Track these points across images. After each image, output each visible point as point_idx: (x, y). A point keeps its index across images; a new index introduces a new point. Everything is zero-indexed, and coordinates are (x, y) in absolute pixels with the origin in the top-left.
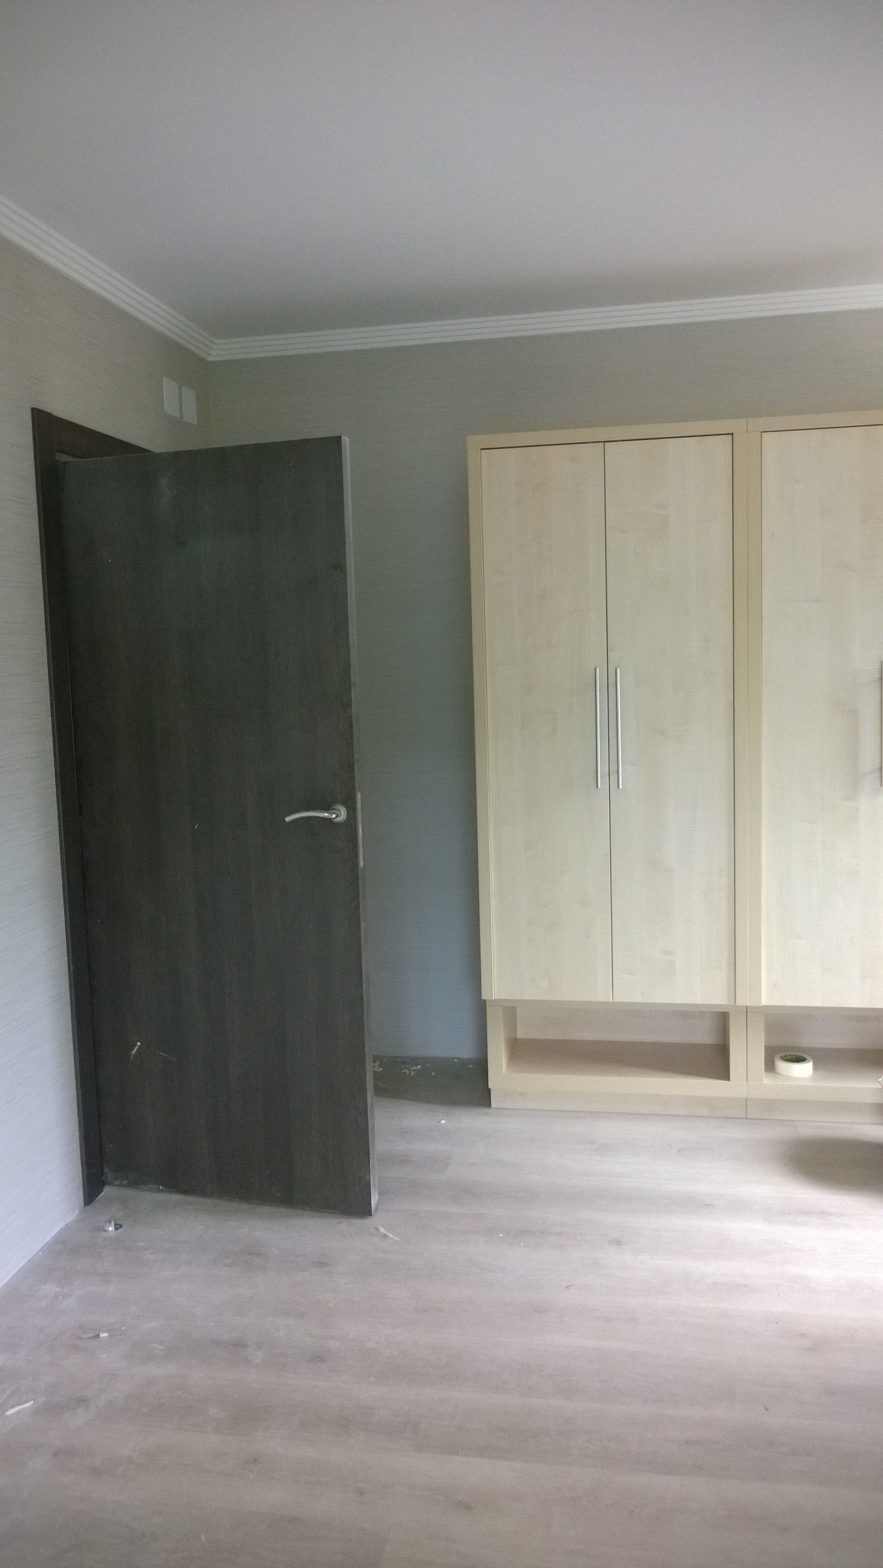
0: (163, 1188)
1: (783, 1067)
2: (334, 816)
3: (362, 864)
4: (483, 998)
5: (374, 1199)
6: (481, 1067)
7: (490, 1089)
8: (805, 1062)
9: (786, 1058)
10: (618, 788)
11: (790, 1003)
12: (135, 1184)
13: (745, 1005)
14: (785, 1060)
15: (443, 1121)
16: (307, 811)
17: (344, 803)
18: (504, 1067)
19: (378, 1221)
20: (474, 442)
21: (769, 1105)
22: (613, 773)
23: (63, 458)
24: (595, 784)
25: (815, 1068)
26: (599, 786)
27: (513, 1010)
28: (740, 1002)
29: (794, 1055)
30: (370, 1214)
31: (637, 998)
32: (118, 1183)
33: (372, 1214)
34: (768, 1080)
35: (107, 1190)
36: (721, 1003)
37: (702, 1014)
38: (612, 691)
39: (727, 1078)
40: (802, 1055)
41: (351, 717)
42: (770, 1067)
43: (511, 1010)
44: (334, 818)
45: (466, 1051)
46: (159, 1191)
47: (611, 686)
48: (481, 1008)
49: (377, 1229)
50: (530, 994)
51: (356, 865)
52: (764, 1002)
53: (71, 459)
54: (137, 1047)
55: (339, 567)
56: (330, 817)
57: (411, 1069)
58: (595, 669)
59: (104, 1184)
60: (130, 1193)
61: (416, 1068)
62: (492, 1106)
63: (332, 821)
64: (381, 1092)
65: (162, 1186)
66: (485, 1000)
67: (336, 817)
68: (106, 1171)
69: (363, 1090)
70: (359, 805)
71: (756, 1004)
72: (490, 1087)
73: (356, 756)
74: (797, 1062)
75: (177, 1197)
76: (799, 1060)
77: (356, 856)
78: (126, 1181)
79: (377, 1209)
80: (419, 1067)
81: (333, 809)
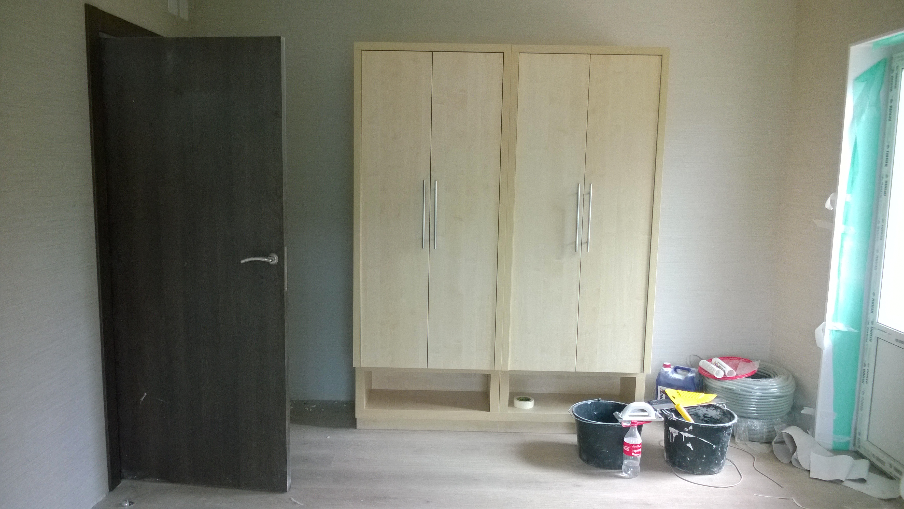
0: (160, 480)
1: (518, 403)
2: (270, 260)
3: (286, 289)
4: (354, 366)
5: (289, 482)
6: (351, 406)
7: (356, 418)
8: (530, 401)
9: (520, 399)
10: (434, 248)
11: (524, 369)
12: (141, 478)
13: (499, 370)
14: (519, 400)
15: (329, 437)
16: (255, 257)
17: (277, 253)
18: (365, 406)
19: (291, 495)
20: (358, 45)
21: (510, 424)
22: (432, 240)
23: (104, 36)
24: (421, 246)
25: (535, 404)
26: (424, 247)
27: (371, 373)
28: (497, 368)
29: (524, 397)
30: (286, 491)
31: (441, 366)
32: (130, 478)
33: (287, 491)
34: (510, 411)
35: (123, 482)
36: (487, 369)
37: (475, 375)
38: (432, 194)
39: (489, 410)
40: (528, 397)
41: (282, 203)
42: (511, 403)
43: (369, 373)
44: (270, 262)
45: (342, 397)
46: (156, 481)
47: (432, 191)
48: (352, 372)
49: (290, 499)
50: (381, 363)
51: (283, 289)
52: (510, 368)
53: (109, 37)
54: (144, 396)
55: (278, 114)
56: (268, 261)
57: (310, 407)
58: (424, 181)
59: (121, 478)
60: (138, 483)
61: (312, 407)
62: (357, 428)
63: (270, 264)
64: (293, 421)
65: (158, 478)
66: (355, 368)
67: (272, 261)
68: (123, 470)
69: (284, 419)
70: (286, 254)
71: (506, 370)
72: (357, 416)
73: (285, 226)
74: (526, 401)
75: (168, 485)
76: (527, 400)
77: (283, 284)
78: (136, 477)
79: (290, 488)
80: (315, 406)
81: (270, 257)
